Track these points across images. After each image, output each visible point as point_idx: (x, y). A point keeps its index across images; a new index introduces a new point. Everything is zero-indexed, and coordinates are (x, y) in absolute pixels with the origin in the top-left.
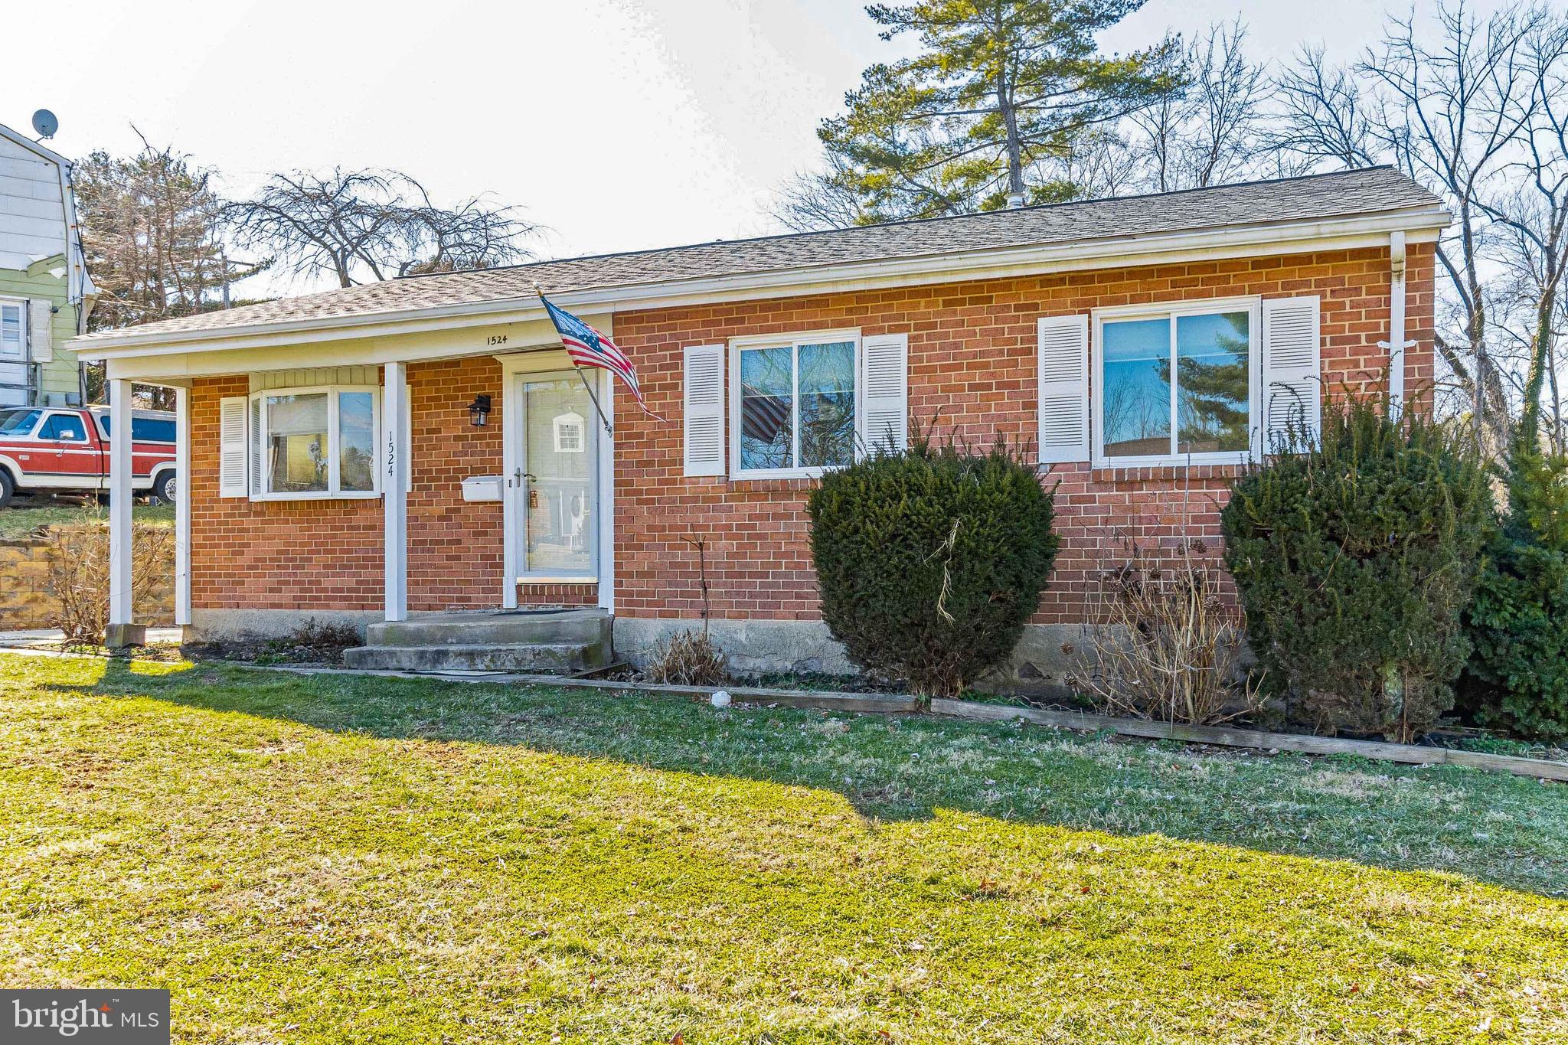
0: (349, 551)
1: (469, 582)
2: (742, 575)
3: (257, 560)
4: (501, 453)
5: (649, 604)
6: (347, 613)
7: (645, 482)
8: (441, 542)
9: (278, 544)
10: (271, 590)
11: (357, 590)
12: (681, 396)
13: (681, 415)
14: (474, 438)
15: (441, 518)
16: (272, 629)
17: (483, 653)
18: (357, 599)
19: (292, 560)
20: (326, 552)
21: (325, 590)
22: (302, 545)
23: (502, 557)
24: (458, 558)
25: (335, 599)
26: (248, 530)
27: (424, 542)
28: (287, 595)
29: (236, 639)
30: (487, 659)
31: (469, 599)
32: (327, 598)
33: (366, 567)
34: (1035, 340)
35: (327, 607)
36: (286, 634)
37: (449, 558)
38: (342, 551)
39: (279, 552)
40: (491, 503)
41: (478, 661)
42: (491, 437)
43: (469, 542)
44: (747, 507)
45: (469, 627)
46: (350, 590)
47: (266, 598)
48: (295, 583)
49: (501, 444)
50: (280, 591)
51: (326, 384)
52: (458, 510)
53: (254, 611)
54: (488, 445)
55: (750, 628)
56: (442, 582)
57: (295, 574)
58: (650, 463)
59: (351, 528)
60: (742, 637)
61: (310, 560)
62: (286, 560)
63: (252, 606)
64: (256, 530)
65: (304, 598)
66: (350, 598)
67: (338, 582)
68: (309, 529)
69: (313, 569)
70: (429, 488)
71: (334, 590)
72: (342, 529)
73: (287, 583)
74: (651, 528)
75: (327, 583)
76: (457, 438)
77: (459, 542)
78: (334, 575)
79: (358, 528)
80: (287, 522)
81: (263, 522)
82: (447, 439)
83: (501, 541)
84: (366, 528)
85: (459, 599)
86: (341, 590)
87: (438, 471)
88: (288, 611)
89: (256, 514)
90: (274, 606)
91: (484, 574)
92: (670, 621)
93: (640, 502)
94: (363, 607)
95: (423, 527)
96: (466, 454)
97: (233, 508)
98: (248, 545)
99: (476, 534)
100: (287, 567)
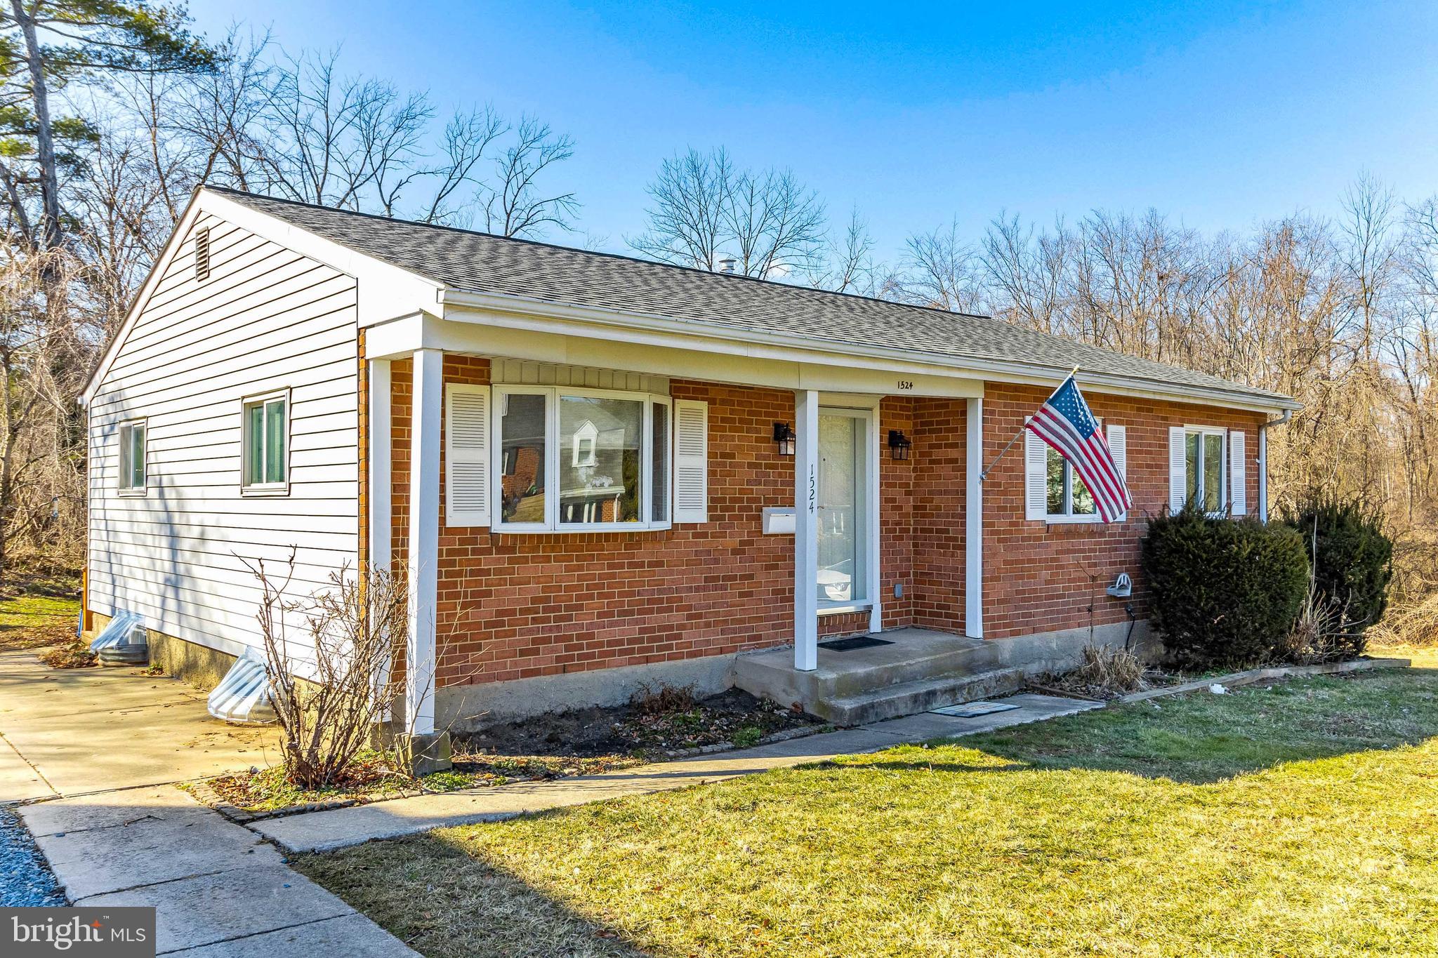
0: (632, 594)
1: (760, 619)
2: (1052, 597)
3: (500, 613)
4: (792, 483)
5: (1005, 626)
6: (627, 669)
7: (1001, 524)
8: (734, 578)
9: (535, 589)
10: (523, 653)
11: (641, 641)
12: (1023, 455)
13: (1023, 470)
14: (767, 466)
15: (735, 552)
16: (527, 705)
17: (962, 687)
18: (641, 650)
19: (554, 609)
20: (601, 596)
21: (601, 644)
22: (567, 588)
23: (792, 591)
24: (750, 594)
25: (613, 654)
26: (487, 572)
27: (716, 579)
28: (546, 657)
29: (469, 729)
30: (965, 692)
31: (759, 637)
32: (602, 654)
33: (651, 611)
34: (1167, 439)
35: (601, 665)
36: (547, 709)
37: (742, 595)
38: (621, 594)
39: (534, 600)
40: (782, 535)
41: (959, 696)
42: (783, 466)
43: (761, 577)
44: (1056, 544)
45: (910, 665)
46: (630, 641)
47: (515, 664)
48: (558, 639)
49: (792, 475)
50: (536, 652)
51: (639, 390)
52: (751, 543)
53: (498, 684)
54: (780, 475)
55: (1058, 637)
56: (734, 621)
57: (558, 628)
58: (1005, 509)
59: (631, 565)
60: (1054, 645)
61: (580, 607)
62: (545, 610)
63: (491, 678)
64: (499, 571)
65: (572, 658)
66: (632, 651)
67: (617, 632)
68: (580, 568)
69: (584, 620)
70: (722, 518)
71: (610, 643)
72: (622, 566)
73: (547, 640)
74: (1005, 562)
75: (602, 635)
76: (750, 465)
77: (751, 577)
78: (611, 624)
79: (642, 565)
80: (548, 559)
81: (511, 561)
82: (741, 465)
83: (792, 574)
84: (651, 564)
85: (751, 638)
86: (621, 642)
87: (733, 500)
88: (548, 678)
89: (501, 550)
90: (526, 673)
91: (775, 609)
92: (1017, 639)
93: (999, 541)
94: (648, 660)
95: (716, 561)
96: (760, 484)
97: (462, 542)
98: (489, 594)
99: (768, 568)
100: (548, 620)
